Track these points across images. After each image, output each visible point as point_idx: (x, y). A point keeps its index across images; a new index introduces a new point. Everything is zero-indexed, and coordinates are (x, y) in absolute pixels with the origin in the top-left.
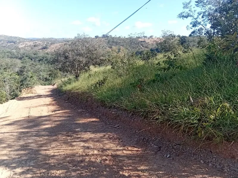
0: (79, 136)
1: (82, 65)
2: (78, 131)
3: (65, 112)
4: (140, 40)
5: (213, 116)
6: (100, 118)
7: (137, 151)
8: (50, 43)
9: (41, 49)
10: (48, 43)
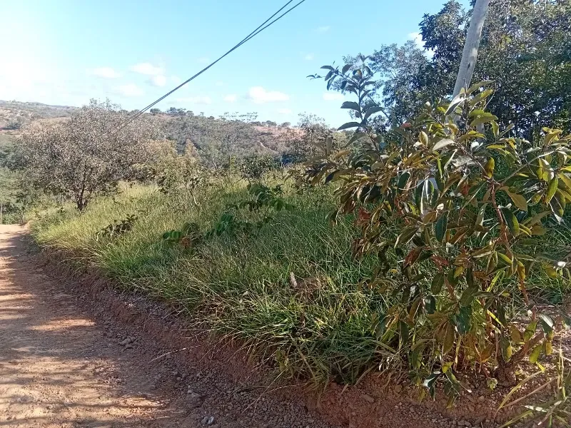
0: (17, 367)
1: (95, 177)
2: (24, 353)
3: (17, 300)
4: (260, 129)
5: (324, 320)
6: (98, 319)
7: (147, 407)
8: (30, 115)
9: (4, 129)
10: (26, 115)
